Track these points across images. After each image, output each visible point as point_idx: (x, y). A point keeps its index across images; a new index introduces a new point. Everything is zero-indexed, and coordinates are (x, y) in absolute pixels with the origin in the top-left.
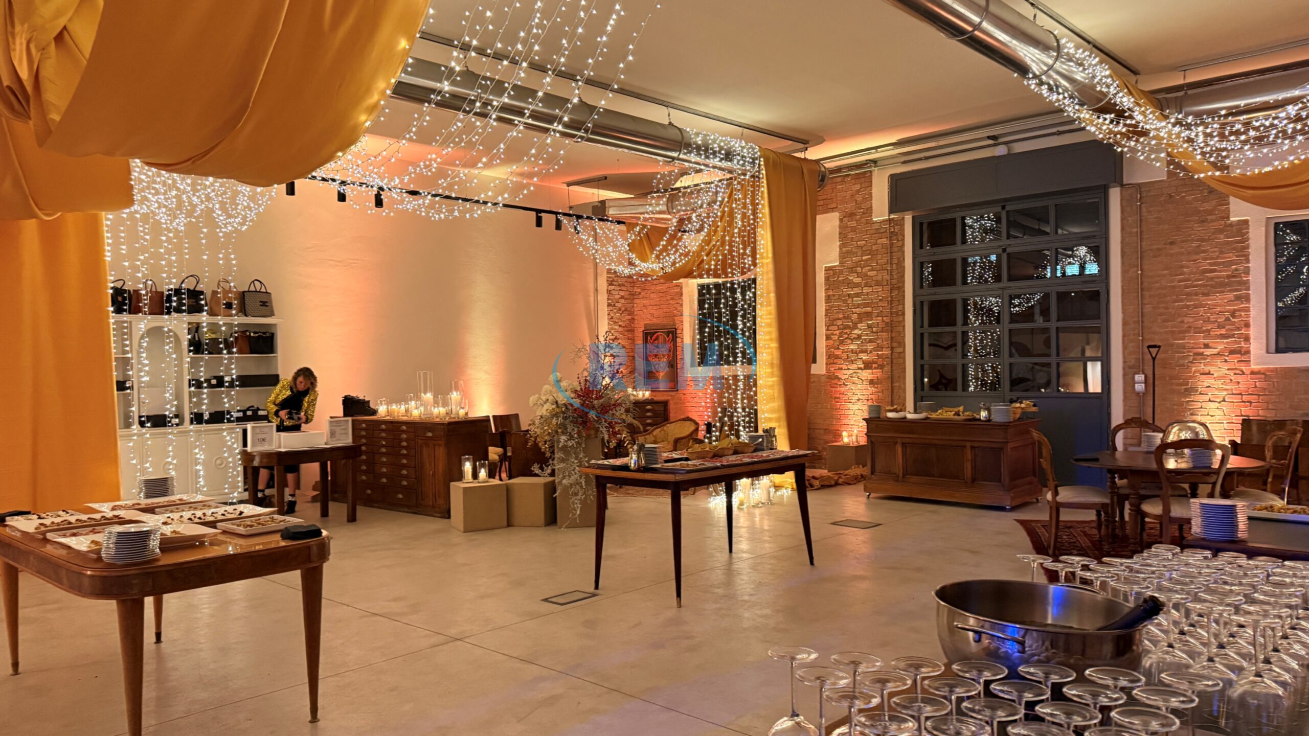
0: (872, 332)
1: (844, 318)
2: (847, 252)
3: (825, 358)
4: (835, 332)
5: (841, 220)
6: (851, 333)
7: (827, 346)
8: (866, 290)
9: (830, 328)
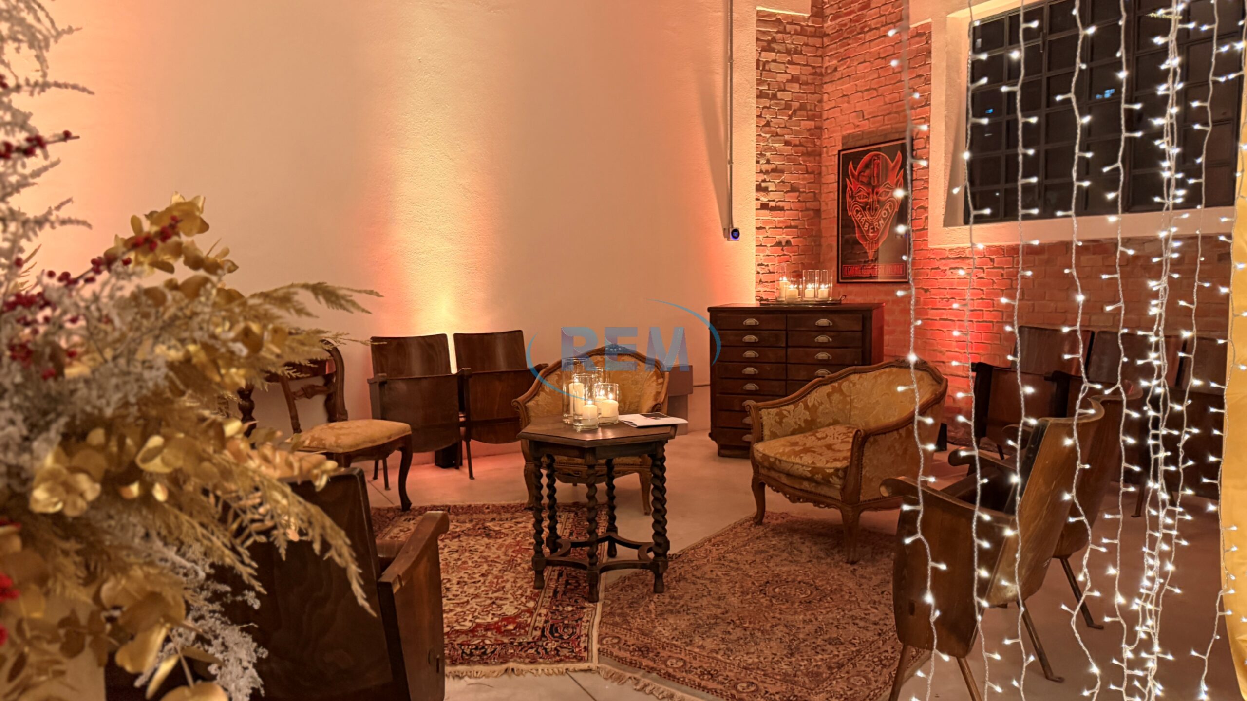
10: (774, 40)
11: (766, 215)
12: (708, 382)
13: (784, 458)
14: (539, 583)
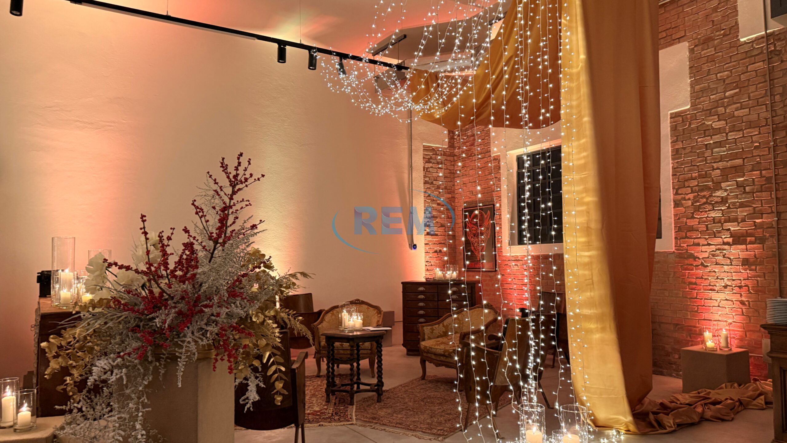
0: (745, 192)
1: (700, 176)
2: (702, 90)
3: (673, 231)
4: (687, 197)
5: (692, 51)
6: (711, 196)
7: (675, 215)
8: (732, 136)
9: (680, 192)
10: (431, 158)
11: (429, 238)
12: (402, 320)
13: (433, 347)
14: (328, 401)
